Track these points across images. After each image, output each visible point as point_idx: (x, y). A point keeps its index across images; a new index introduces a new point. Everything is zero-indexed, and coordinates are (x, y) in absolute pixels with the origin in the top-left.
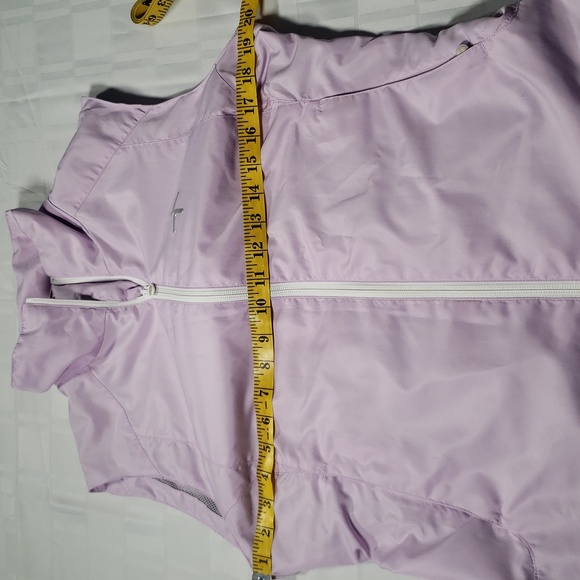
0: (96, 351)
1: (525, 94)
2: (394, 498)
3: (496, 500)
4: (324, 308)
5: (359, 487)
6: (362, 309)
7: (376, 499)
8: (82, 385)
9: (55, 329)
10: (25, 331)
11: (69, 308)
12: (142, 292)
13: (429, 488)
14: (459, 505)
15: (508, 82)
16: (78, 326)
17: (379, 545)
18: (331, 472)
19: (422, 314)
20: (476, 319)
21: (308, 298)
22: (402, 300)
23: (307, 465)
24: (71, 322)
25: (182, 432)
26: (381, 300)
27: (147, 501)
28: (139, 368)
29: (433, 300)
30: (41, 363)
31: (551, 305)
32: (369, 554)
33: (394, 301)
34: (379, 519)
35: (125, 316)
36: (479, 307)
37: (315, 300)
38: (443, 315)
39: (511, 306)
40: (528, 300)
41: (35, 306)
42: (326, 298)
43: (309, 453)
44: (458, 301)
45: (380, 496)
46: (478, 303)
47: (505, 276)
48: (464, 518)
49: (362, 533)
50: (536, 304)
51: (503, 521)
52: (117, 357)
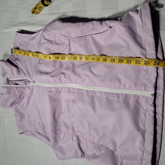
0: (20, 98)
1: (125, 41)
2: (91, 142)
3: (115, 146)
4: (76, 91)
5: (83, 139)
6: (85, 92)
7: (87, 142)
8: (17, 107)
9: (9, 93)
10: (2, 93)
11: (12, 87)
12: (31, 83)
13: (99, 141)
14: (106, 146)
15: (120, 38)
16: (15, 91)
17: (87, 154)
18: (77, 134)
19: (99, 95)
20: (112, 98)
21: (72, 88)
22: (94, 91)
23: (71, 132)
24: (13, 91)
25: (41, 120)
26: (90, 90)
27: (33, 137)
28: (31, 102)
29: (102, 92)
30: (6, 101)
31: (130, 96)
32: (84, 156)
33: (93, 91)
34: (87, 148)
35: (26, 89)
36: (113, 95)
37: (74, 89)
38: (104, 96)
39: (120, 96)
40: (124, 94)
41: (4, 87)
42: (77, 88)
43: (71, 129)
44: (108, 93)
45: (88, 141)
46: (112, 94)
47: (119, 88)
48: (107, 149)
49: (83, 151)
50: (126, 96)
51: (117, 151)
52: (25, 100)
